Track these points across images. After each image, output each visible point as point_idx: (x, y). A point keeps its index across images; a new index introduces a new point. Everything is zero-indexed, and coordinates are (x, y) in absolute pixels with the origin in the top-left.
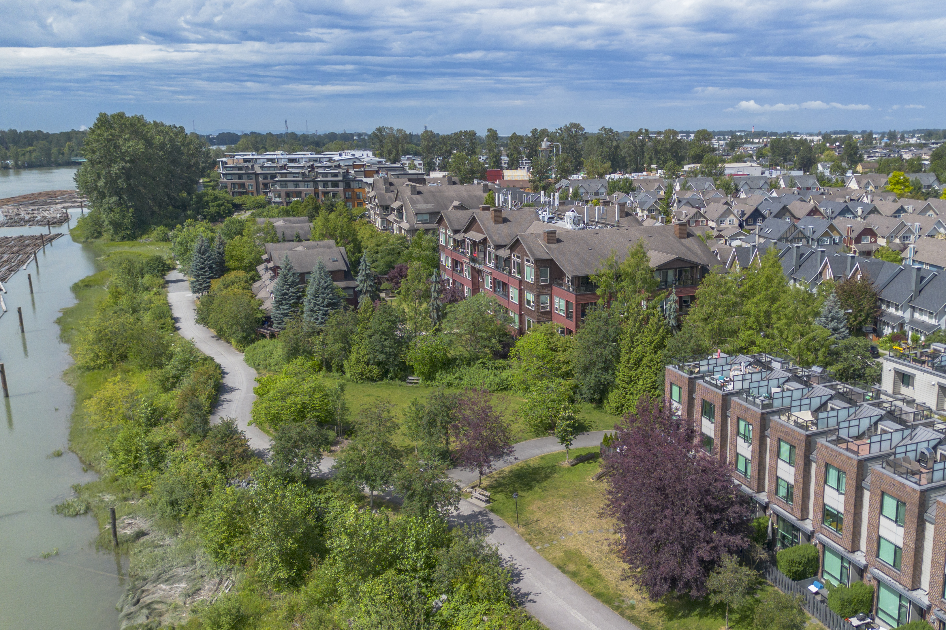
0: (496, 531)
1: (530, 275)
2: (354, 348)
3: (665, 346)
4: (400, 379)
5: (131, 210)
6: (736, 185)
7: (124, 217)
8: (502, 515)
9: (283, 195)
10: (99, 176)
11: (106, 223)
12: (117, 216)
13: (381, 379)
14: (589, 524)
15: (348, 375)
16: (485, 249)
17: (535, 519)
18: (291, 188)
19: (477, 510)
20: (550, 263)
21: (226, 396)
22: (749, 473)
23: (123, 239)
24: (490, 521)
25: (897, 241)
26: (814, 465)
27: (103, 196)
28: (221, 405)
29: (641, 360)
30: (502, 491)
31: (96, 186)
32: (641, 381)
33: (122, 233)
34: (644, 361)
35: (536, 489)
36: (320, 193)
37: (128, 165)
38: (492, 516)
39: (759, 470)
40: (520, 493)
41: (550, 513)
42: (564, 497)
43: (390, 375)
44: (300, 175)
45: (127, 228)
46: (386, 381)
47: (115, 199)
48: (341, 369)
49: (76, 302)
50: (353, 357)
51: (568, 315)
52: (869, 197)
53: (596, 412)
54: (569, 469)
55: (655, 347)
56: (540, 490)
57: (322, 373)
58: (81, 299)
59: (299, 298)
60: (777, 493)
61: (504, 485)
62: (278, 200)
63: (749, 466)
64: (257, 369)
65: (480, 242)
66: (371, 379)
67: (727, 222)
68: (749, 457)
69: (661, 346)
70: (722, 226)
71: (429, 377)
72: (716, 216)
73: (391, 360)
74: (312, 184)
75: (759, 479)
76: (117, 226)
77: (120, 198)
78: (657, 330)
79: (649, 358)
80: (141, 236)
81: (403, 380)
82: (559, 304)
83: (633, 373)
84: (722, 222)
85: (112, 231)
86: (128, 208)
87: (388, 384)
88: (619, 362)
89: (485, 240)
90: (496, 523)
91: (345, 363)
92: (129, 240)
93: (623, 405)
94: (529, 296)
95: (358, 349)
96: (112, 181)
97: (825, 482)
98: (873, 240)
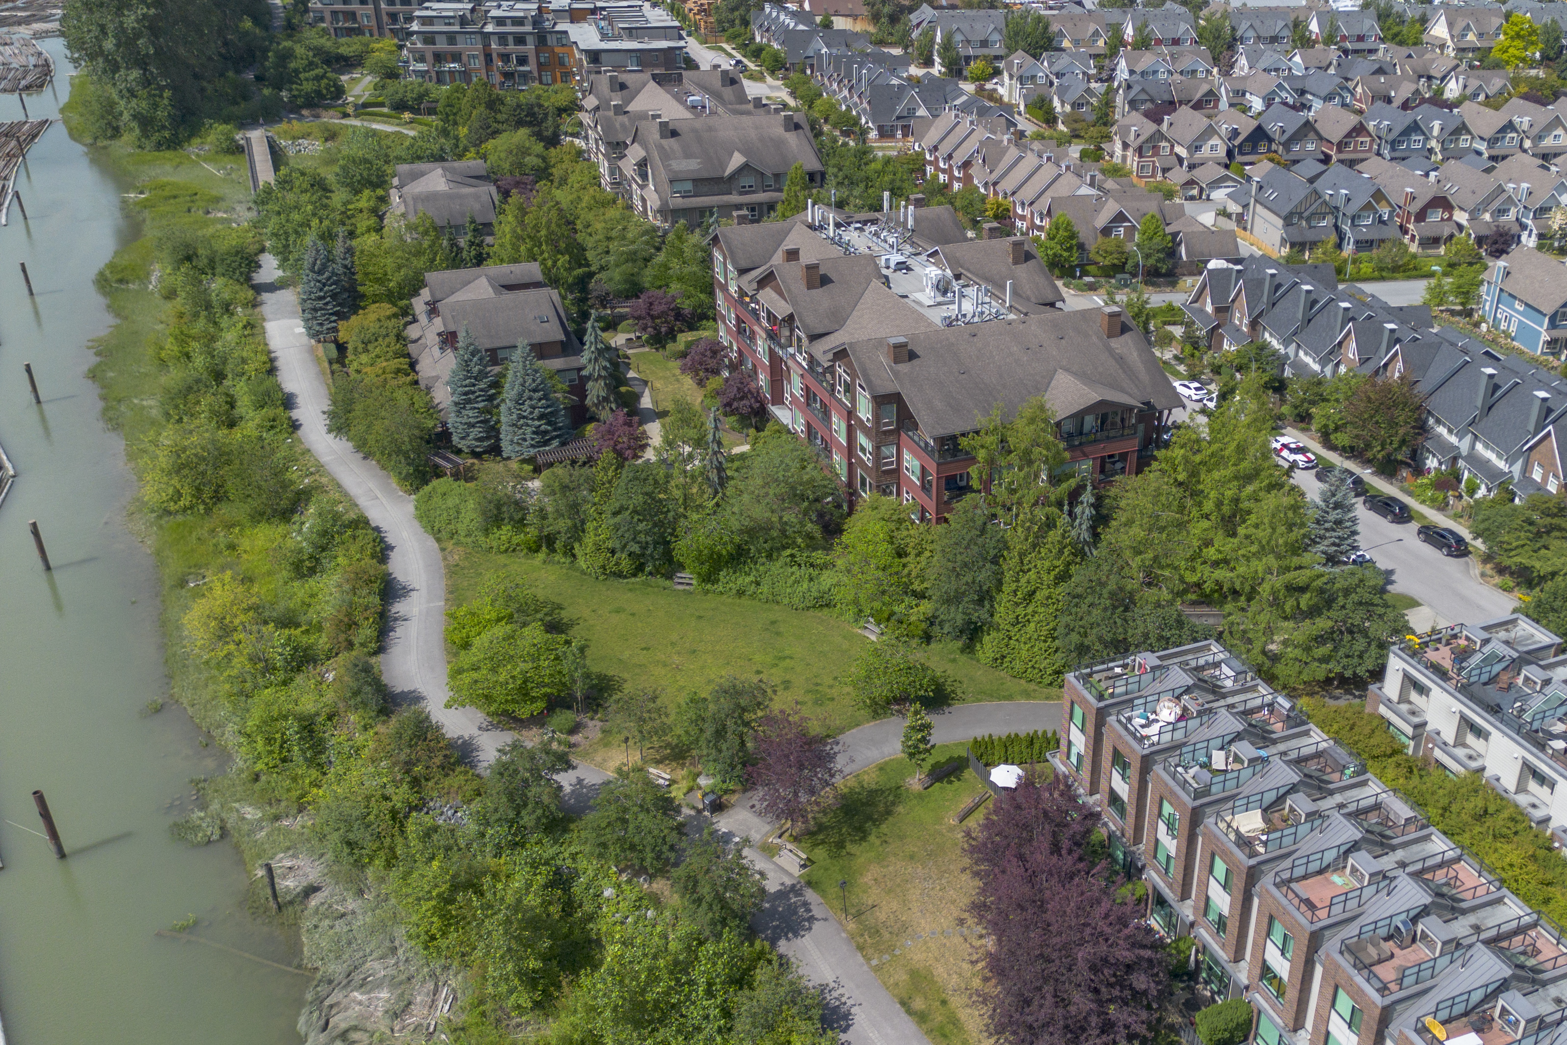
0: (816, 925)
1: (865, 412)
2: (590, 526)
3: (1070, 577)
4: (663, 575)
5: (167, 94)
6: (1233, 29)
7: (155, 106)
8: (823, 893)
9: (429, 57)
10: (103, 29)
11: (126, 116)
12: (144, 104)
13: (635, 575)
14: (946, 917)
15: (582, 563)
16: (792, 331)
17: (870, 902)
18: (442, 45)
19: (788, 882)
20: (896, 398)
21: (399, 608)
22: (1172, 870)
23: (159, 146)
24: (806, 904)
25: (1487, 217)
26: (1256, 901)
27: (116, 68)
28: (393, 629)
29: (1034, 592)
30: (823, 842)
31: (100, 47)
32: (1032, 625)
33: (156, 137)
34: (1039, 596)
35: (872, 838)
36: (494, 56)
37: (152, 11)
38: (810, 895)
39: (1185, 875)
40: (850, 847)
41: (890, 891)
42: (912, 857)
43: (647, 569)
44: (457, 21)
45: (164, 127)
46: (641, 578)
47: (135, 74)
48: (570, 552)
49: (111, 320)
50: (589, 539)
51: (925, 486)
52: (1461, 81)
53: (963, 659)
54: (920, 797)
55: (1056, 578)
56: (878, 842)
57: (541, 556)
58: (118, 315)
59: (491, 398)
60: (1205, 914)
61: (826, 828)
62: (421, 67)
63: (1173, 862)
64: (438, 540)
65: (783, 320)
66: (619, 575)
67: (1205, 151)
68: (1173, 853)
69: (1063, 577)
70: (1198, 155)
71: (709, 578)
72: (1189, 137)
73: (649, 552)
74: (479, 37)
75: (1183, 885)
76: (145, 123)
77: (145, 70)
78: (1061, 551)
79: (1046, 592)
80: (189, 138)
81: (669, 576)
82: (911, 462)
83: (1020, 610)
84: (1198, 148)
85: (137, 131)
86: (161, 89)
87: (646, 584)
88: (999, 590)
89: (791, 317)
90: (816, 912)
91: (576, 545)
92: (168, 148)
93: (1003, 657)
94: (862, 440)
95: (596, 529)
96: (127, 41)
97: (1268, 935)
98: (1446, 215)
